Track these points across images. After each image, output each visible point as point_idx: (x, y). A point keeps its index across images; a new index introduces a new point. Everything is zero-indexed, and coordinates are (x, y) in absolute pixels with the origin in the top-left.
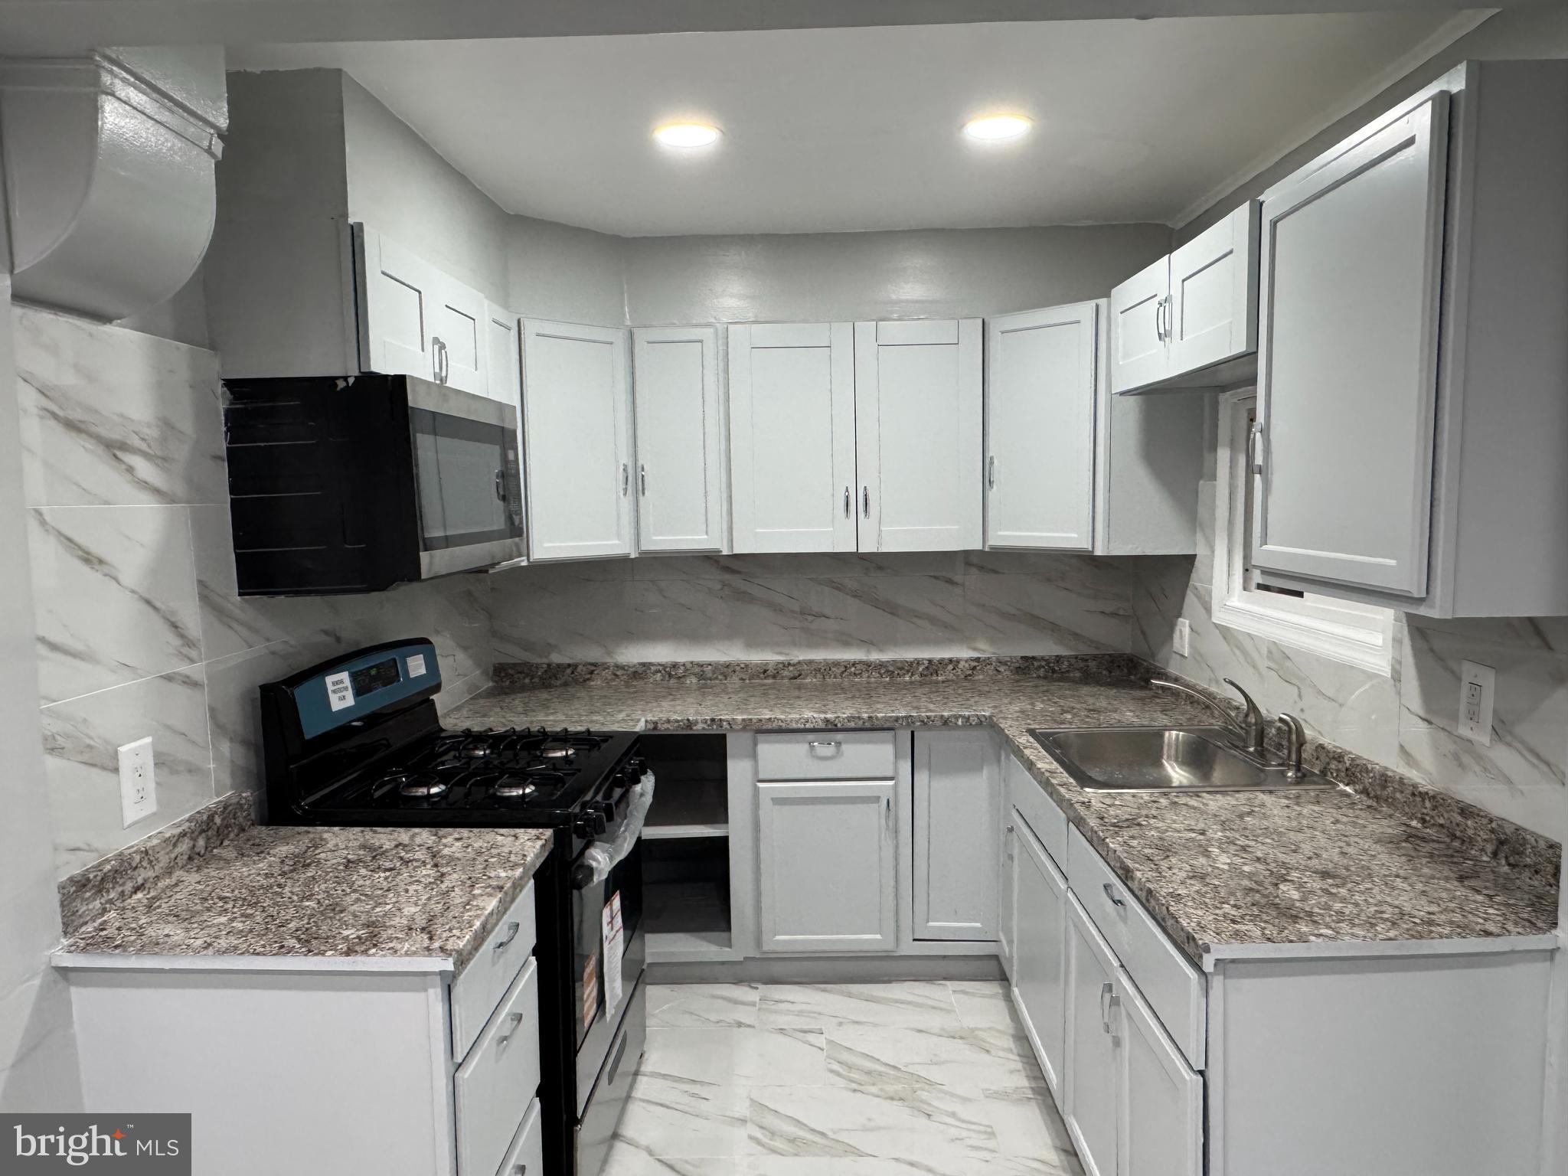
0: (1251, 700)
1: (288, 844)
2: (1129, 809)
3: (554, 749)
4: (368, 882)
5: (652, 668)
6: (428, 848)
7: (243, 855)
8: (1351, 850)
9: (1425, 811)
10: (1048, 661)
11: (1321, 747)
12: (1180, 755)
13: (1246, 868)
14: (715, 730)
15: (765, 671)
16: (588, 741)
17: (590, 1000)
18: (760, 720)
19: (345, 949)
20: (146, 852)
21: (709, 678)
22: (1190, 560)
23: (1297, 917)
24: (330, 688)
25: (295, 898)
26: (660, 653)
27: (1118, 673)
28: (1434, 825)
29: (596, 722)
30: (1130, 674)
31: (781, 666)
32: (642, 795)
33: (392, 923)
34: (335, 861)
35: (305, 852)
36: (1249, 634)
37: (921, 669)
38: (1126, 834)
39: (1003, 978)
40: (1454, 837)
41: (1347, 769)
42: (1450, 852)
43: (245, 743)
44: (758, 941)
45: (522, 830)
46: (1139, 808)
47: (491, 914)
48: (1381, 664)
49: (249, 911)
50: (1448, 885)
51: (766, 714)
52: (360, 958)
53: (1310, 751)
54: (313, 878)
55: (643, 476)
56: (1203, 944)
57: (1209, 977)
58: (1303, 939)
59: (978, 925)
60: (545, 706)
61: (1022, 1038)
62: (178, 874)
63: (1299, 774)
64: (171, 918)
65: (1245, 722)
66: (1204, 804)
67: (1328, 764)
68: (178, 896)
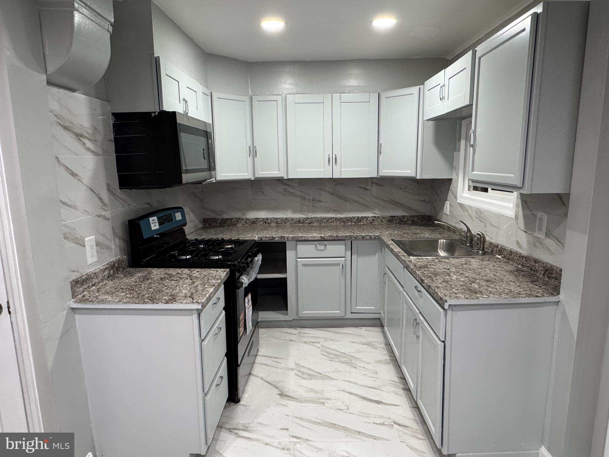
0: (469, 229)
1: (140, 274)
2: (425, 263)
3: (228, 245)
4: (169, 284)
5: (259, 220)
6: (188, 274)
7: (126, 276)
8: (498, 274)
9: (523, 262)
10: (400, 218)
11: (491, 243)
12: (444, 248)
13: (462, 279)
14: (282, 240)
15: (299, 221)
16: (238, 243)
17: (242, 327)
18: (298, 237)
19: (165, 302)
20: (95, 273)
21: (280, 223)
22: (450, 180)
23: (477, 292)
24: (151, 222)
25: (146, 288)
26: (262, 215)
27: (425, 222)
28: (526, 266)
29: (241, 237)
30: (428, 222)
31: (305, 219)
32: (258, 261)
33: (179, 295)
34: (157, 278)
35: (146, 276)
36: (469, 206)
37: (355, 220)
38: (423, 270)
39: (382, 326)
40: (531, 270)
41: (499, 250)
42: (530, 274)
43: (124, 240)
44: (297, 314)
45: (219, 269)
46: (428, 262)
47: (212, 293)
48: (511, 214)
49: (132, 292)
50: (527, 284)
51: (300, 235)
52: (170, 305)
53: (488, 245)
54: (151, 282)
55: (256, 150)
56: (445, 300)
57: (447, 311)
58: (477, 298)
59: (374, 308)
60: (222, 232)
61: (388, 345)
62: (105, 282)
63: (484, 252)
64: (106, 294)
65: (466, 236)
66: (450, 261)
67: (494, 249)
68: (107, 288)
